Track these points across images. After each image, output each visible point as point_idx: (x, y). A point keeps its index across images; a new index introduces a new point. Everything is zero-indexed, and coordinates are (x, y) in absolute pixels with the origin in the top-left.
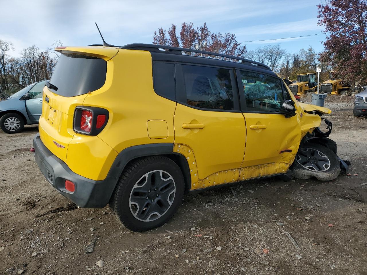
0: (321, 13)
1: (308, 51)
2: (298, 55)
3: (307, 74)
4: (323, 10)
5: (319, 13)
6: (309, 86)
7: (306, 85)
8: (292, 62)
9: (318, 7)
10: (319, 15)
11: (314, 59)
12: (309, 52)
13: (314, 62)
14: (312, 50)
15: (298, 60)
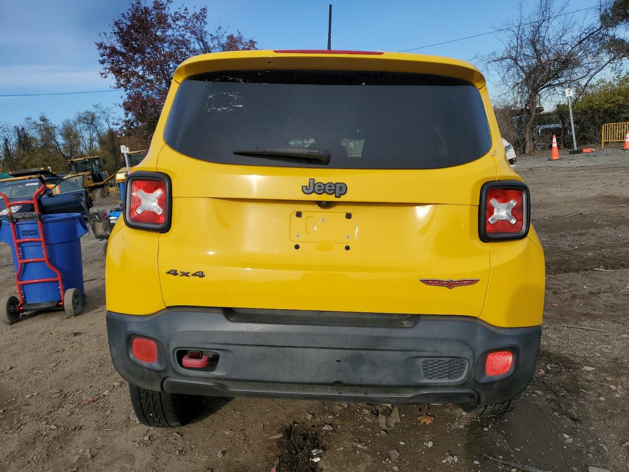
0: (106, 57)
1: (39, 122)
2: (23, 129)
3: (85, 159)
4: (108, 51)
5: (102, 56)
6: (93, 178)
7: (88, 177)
8: (14, 140)
9: (98, 47)
10: (101, 59)
11: (53, 135)
12: (42, 123)
13: (55, 140)
14: (46, 120)
15: (25, 136)
